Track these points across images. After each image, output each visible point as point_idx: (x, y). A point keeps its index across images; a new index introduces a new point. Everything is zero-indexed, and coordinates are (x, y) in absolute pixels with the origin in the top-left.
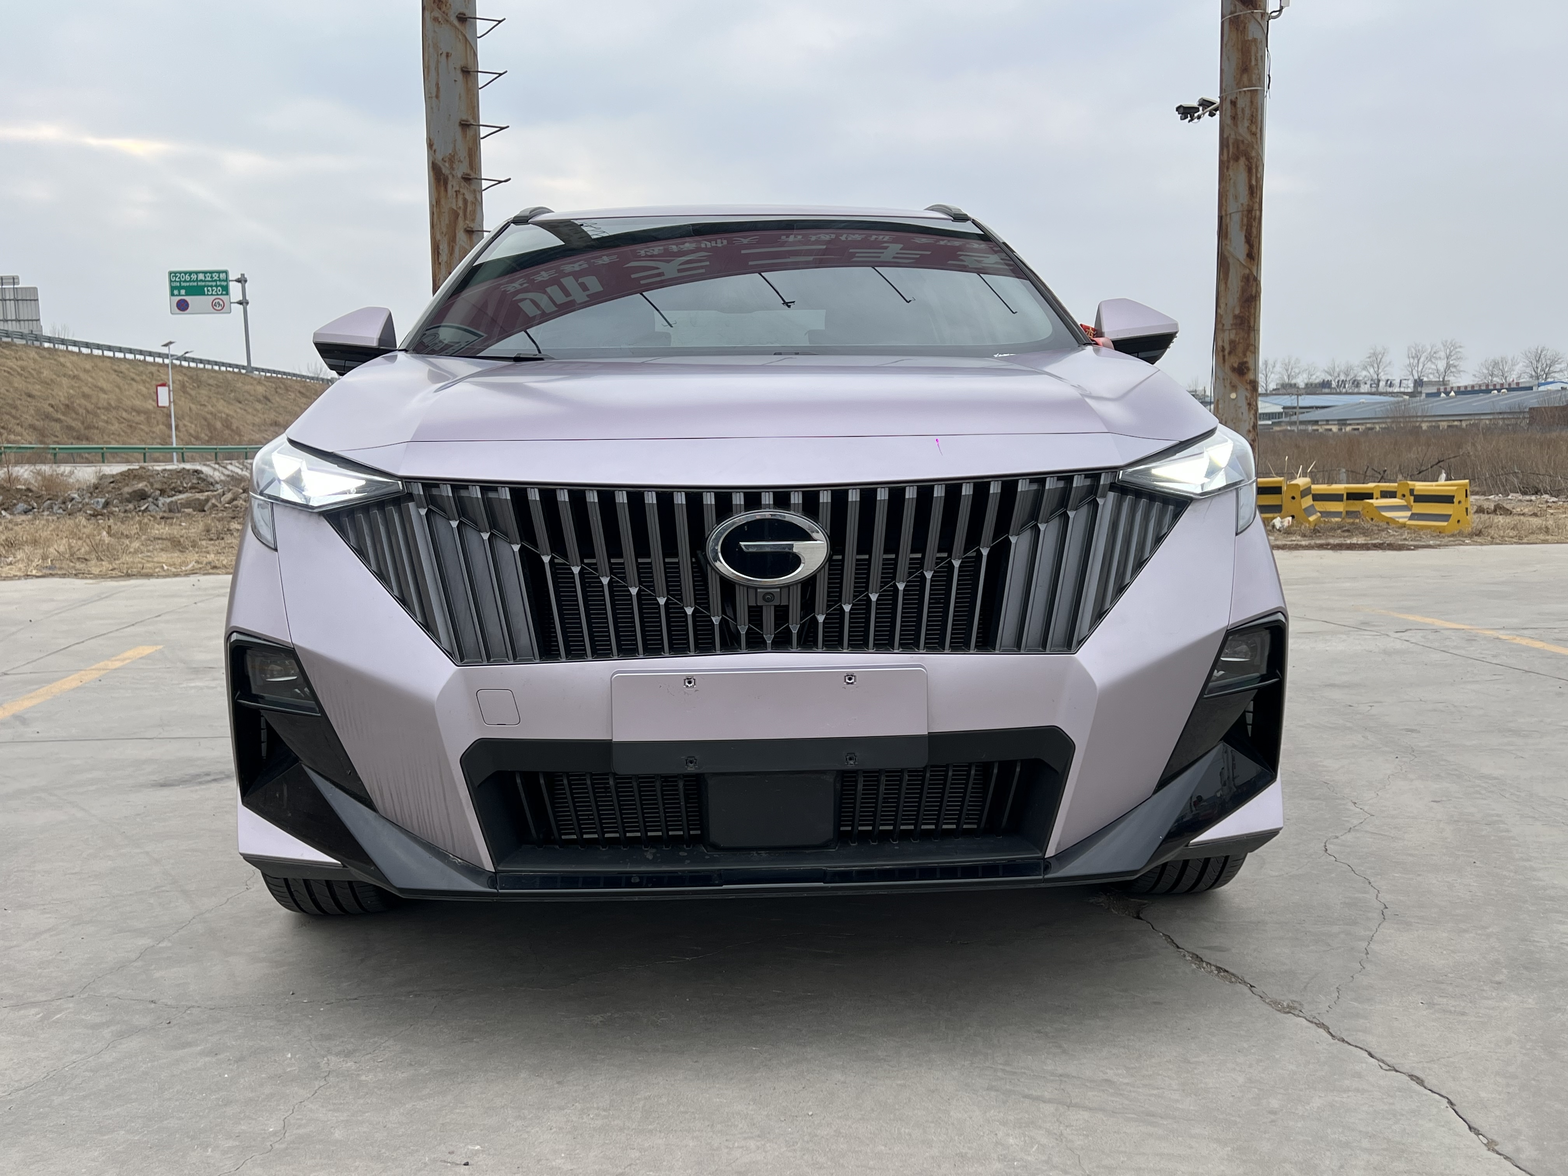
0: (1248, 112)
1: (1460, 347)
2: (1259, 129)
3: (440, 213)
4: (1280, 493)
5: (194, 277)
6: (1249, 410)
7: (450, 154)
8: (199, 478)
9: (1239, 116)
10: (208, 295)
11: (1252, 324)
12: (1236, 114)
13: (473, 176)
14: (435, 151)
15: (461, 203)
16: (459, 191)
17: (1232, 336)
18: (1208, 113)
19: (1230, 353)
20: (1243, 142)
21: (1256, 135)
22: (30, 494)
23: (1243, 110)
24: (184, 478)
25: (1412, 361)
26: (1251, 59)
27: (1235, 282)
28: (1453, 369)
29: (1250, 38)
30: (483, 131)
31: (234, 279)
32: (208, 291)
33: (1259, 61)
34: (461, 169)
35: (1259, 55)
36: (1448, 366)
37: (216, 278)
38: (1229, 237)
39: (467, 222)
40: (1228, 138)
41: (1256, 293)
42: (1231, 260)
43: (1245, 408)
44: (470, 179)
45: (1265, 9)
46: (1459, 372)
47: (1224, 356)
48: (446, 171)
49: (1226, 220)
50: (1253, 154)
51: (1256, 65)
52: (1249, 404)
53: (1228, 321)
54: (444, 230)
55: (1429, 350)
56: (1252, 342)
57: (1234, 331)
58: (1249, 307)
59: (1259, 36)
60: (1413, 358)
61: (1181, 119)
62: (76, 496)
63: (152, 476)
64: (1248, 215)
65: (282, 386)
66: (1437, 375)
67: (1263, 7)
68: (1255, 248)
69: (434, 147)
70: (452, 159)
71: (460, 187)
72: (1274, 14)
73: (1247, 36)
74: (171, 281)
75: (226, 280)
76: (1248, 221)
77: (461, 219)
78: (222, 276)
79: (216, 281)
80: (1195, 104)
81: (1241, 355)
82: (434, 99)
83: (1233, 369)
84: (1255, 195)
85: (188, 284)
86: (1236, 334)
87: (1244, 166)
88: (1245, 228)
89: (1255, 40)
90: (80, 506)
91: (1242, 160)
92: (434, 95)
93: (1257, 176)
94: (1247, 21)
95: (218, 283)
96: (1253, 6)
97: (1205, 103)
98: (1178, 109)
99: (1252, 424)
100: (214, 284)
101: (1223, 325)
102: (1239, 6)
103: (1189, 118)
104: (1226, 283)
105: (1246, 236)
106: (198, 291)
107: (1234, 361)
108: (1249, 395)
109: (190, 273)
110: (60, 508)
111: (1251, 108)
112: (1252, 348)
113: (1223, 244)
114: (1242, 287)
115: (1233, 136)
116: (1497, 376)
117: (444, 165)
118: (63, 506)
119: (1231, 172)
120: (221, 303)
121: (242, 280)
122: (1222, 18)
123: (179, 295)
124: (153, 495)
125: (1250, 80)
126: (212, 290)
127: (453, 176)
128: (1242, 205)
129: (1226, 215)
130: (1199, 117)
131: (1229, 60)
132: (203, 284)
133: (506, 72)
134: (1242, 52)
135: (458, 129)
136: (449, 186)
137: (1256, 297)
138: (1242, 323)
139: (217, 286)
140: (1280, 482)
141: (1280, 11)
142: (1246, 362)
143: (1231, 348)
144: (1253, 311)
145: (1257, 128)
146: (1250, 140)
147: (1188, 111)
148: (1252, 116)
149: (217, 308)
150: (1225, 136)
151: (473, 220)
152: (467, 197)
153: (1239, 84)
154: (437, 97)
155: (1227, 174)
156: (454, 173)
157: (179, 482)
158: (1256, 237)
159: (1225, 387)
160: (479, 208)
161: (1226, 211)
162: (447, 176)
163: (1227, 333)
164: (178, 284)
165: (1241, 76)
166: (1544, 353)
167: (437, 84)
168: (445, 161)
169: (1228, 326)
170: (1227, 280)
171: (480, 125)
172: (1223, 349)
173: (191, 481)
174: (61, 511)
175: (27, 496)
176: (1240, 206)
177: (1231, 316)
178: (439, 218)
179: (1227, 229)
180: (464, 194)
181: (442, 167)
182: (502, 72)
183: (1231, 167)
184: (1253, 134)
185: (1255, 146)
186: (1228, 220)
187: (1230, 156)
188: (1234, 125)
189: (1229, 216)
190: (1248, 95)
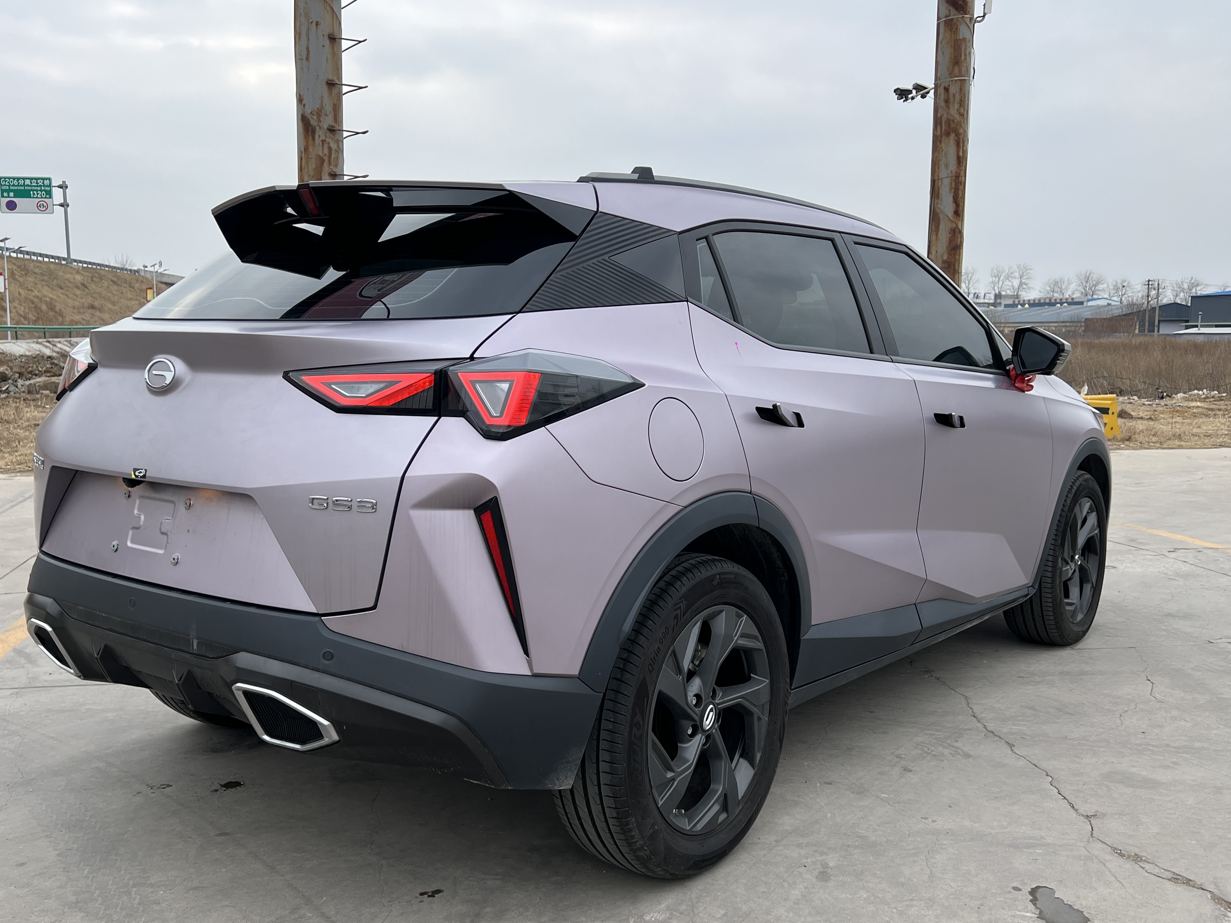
0: (958, 97)
1: (1030, 269)
2: (966, 111)
3: (308, 159)
5: (22, 182)
7: (318, 108)
8: (53, 364)
9: (951, 100)
10: (33, 197)
11: (957, 268)
12: (949, 98)
13: (337, 128)
14: (304, 105)
15: (326, 151)
16: (325, 141)
18: (920, 96)
20: (953, 121)
21: (963, 116)
23: (954, 95)
24: (39, 363)
25: (994, 279)
26: (961, 54)
27: (945, 234)
28: (1024, 286)
29: (961, 37)
30: (345, 89)
31: (57, 185)
32: (34, 194)
33: (968, 56)
34: (327, 122)
35: (967, 52)
36: (1021, 284)
37: (40, 184)
38: (940, 197)
39: (331, 167)
40: (941, 117)
41: (960, 243)
42: (941, 216)
44: (334, 131)
45: (973, 15)
46: (1029, 288)
48: (313, 122)
49: (938, 183)
50: (961, 131)
51: (965, 59)
54: (312, 173)
55: (1007, 271)
58: (955, 254)
59: (967, 36)
60: (995, 277)
61: (897, 99)
64: (956, 180)
65: (97, 275)
66: (1013, 290)
67: (971, 13)
68: (960, 207)
69: (304, 102)
70: (319, 113)
71: (326, 137)
72: (979, 19)
73: (959, 36)
75: (50, 186)
76: (955, 185)
77: (326, 164)
78: (47, 182)
79: (40, 186)
80: (911, 88)
82: (305, 60)
84: (961, 164)
85: (16, 188)
87: (954, 141)
88: (953, 190)
89: (965, 39)
91: (953, 136)
92: (304, 57)
93: (963, 149)
94: (959, 24)
95: (43, 188)
96: (964, 12)
97: (919, 87)
98: (895, 91)
100: (39, 188)
102: (953, 11)
103: (904, 99)
104: (937, 235)
105: (953, 197)
106: (25, 194)
109: (18, 179)
111: (960, 94)
113: (936, 203)
114: (950, 238)
115: (945, 116)
116: (1057, 292)
117: (312, 118)
119: (943, 145)
120: (45, 204)
121: (63, 187)
122: (938, 21)
123: (9, 197)
124: (13, 377)
125: (960, 71)
126: (38, 194)
127: (320, 127)
128: (951, 171)
129: (938, 179)
130: (913, 98)
131: (942, 55)
132: (30, 188)
133: (366, 40)
134: (954, 49)
135: (325, 88)
136: (317, 137)
137: (960, 245)
138: (949, 267)
139: (41, 191)
141: (984, 16)
144: (957, 257)
145: (964, 110)
146: (959, 120)
147: (903, 93)
148: (961, 100)
149: (41, 209)
150: (939, 116)
151: (336, 166)
152: (331, 145)
153: (951, 74)
154: (307, 59)
155: (940, 146)
156: (321, 125)
157: (35, 366)
158: (961, 198)
160: (341, 155)
161: (938, 176)
162: (315, 128)
164: (8, 188)
165: (953, 67)
166: (1092, 275)
167: (308, 48)
168: (313, 115)
170: (938, 232)
171: (342, 85)
173: (45, 366)
176: (949, 172)
177: (940, 261)
178: (307, 163)
179: (939, 191)
180: (329, 143)
181: (310, 119)
182: (361, 40)
183: (943, 140)
184: (961, 115)
185: (963, 125)
186: (940, 183)
187: (943, 132)
188: (947, 107)
189: (940, 180)
190: (959, 83)
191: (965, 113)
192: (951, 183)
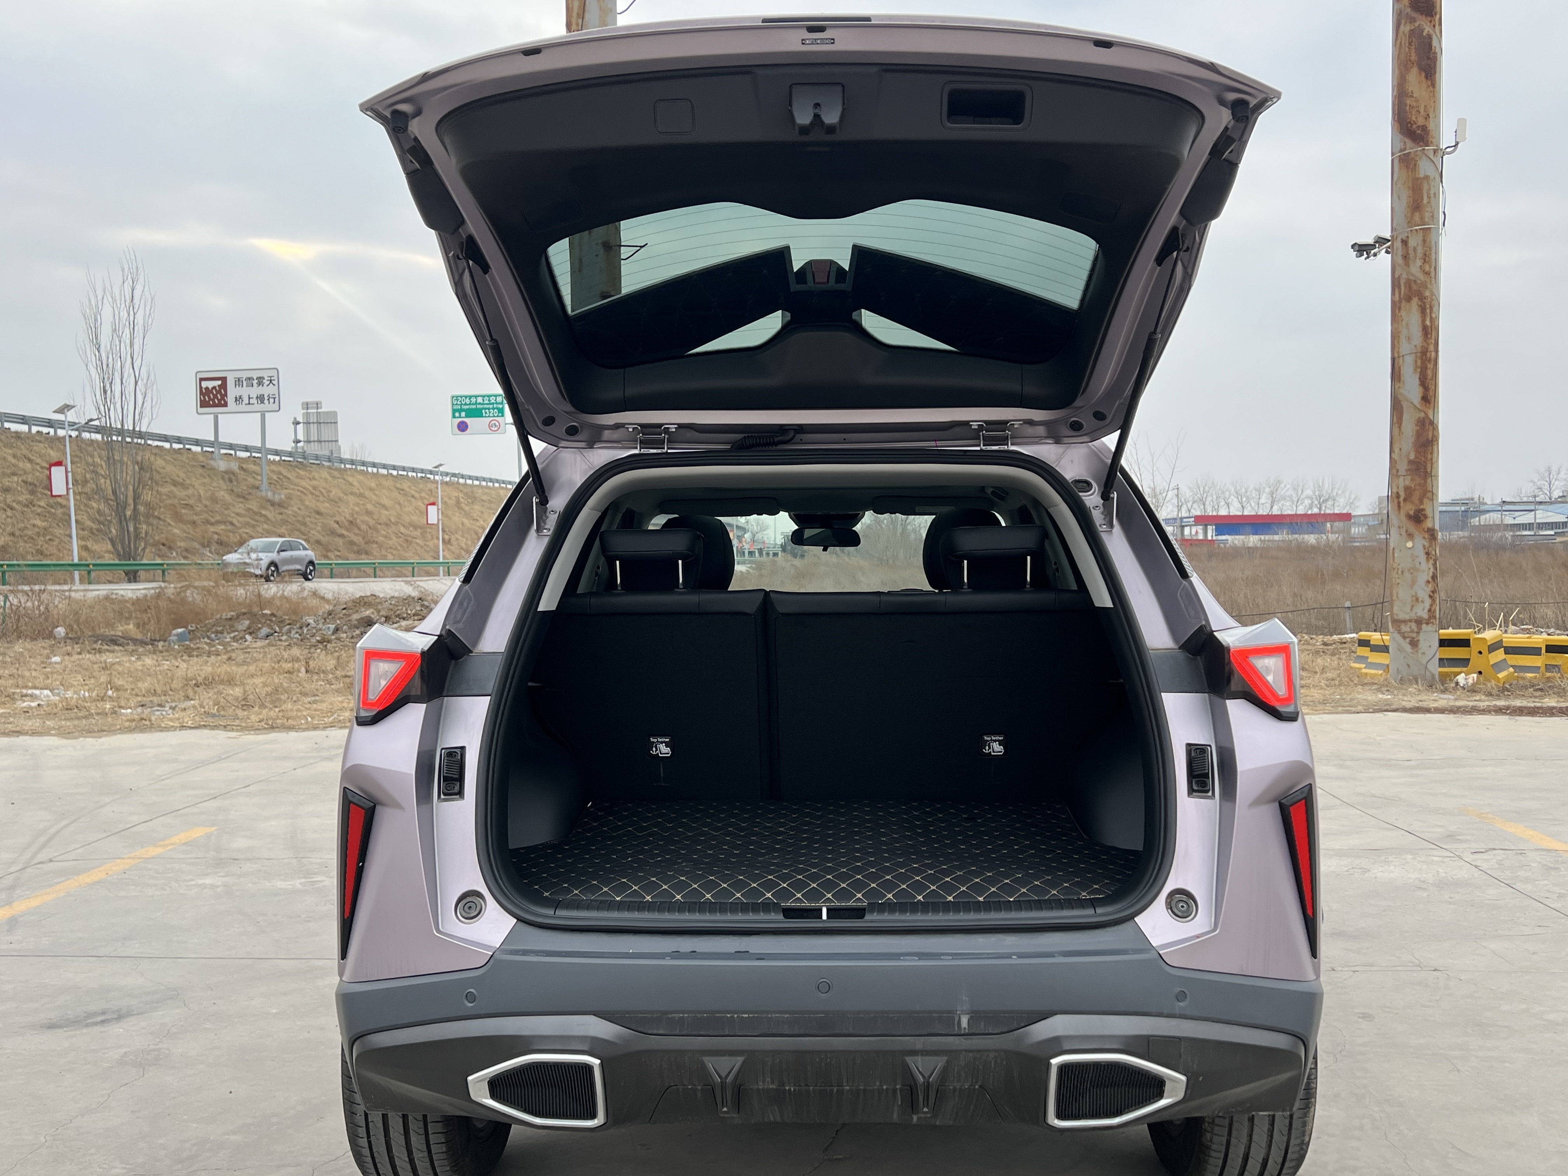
0: (1420, 250)
2: (1433, 268)
4: (1469, 646)
5: (472, 400)
6: (1428, 559)
8: (422, 605)
9: (1411, 256)
10: (484, 416)
11: (1429, 470)
12: (1408, 254)
17: (1408, 483)
18: (1384, 250)
19: (1405, 500)
20: (1415, 281)
21: (1429, 274)
22: (274, 619)
23: (1415, 249)
24: (409, 605)
26: (1422, 197)
27: (1409, 427)
29: (1421, 176)
32: (486, 413)
33: (1432, 199)
35: (1432, 192)
37: (493, 401)
38: (1402, 380)
40: (1399, 277)
41: (1432, 438)
42: (1405, 404)
43: (1423, 557)
45: (1438, 146)
47: (1399, 503)
49: (1399, 362)
50: (1427, 294)
51: (1429, 202)
52: (1427, 554)
53: (1403, 467)
56: (1429, 488)
57: (1409, 477)
58: (1425, 452)
59: (1432, 173)
61: (1357, 257)
62: (311, 621)
63: (381, 603)
64: (1424, 357)
67: (1435, 144)
68: (1431, 391)
72: (1448, 150)
73: (1419, 175)
74: (453, 404)
76: (1424, 362)
79: (493, 404)
80: (1370, 241)
81: (1417, 502)
83: (1409, 517)
84: (1429, 336)
85: (468, 407)
86: (1412, 480)
87: (1417, 307)
88: (1419, 370)
89: (1427, 178)
90: (314, 631)
91: (1415, 300)
93: (1431, 317)
94: (1418, 159)
95: (495, 406)
96: (1426, 143)
97: (1379, 240)
98: (1353, 246)
99: (1431, 574)
100: (491, 406)
101: (1398, 471)
102: (1409, 143)
103: (1365, 256)
104: (1400, 427)
105: (1420, 378)
106: (476, 413)
107: (1410, 508)
108: (1427, 544)
109: (470, 397)
110: (297, 632)
111: (1424, 247)
112: (1429, 495)
113: (1396, 387)
114: (1417, 431)
115: (1404, 276)
118: (299, 631)
119: (1404, 313)
120: (497, 424)
122: (1392, 157)
123: (460, 417)
124: (379, 621)
125: (1422, 218)
126: (490, 413)
128: (1415, 346)
129: (1399, 357)
130: (1375, 255)
131: (1399, 198)
132: (480, 406)
134: (1413, 190)
137: (1433, 441)
138: (1418, 469)
139: (493, 409)
140: (1469, 634)
141: (1456, 145)
142: (1423, 510)
143: (1406, 495)
144: (1429, 457)
145: (1430, 267)
146: (1423, 279)
147: (1363, 248)
148: (1425, 255)
149: (493, 429)
150: (1396, 276)
153: (1410, 223)
155: (1399, 314)
158: (1432, 379)
159: (1401, 535)
161: (1398, 352)
163: (1401, 479)
164: (459, 407)
165: (1412, 214)
169: (1402, 472)
170: (1401, 424)
172: (1398, 496)
174: (297, 636)
175: (271, 621)
176: (1413, 347)
177: (1405, 462)
179: (1400, 372)
183: (1402, 307)
184: (1426, 273)
185: (1429, 286)
186: (1401, 362)
187: (1402, 296)
188: (1406, 265)
189: (1401, 358)
190: (1421, 233)
191: (1432, 270)
192: (1416, 361)
